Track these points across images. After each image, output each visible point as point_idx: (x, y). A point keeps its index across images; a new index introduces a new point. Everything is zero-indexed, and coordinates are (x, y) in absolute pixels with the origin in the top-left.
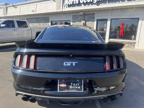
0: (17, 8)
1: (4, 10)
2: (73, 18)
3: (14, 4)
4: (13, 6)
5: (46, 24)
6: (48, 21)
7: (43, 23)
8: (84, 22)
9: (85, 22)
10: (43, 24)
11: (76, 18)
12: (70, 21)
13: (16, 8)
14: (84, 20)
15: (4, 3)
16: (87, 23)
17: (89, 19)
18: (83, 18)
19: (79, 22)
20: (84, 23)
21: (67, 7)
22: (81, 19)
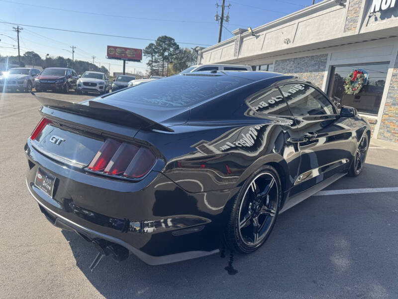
0: (260, 37)
1: (236, 44)
3: (254, 30)
4: (253, 34)
5: (316, 74)
6: (322, 67)
7: (311, 71)
10: (309, 74)
12: (388, 63)
13: (257, 37)
15: (237, 30)
21: (376, 19)
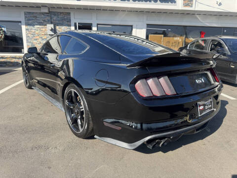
2: (26, 17)
8: (52, 26)
9: (55, 27)
11: (34, 18)
12: (20, 22)
14: (51, 23)
16: (57, 27)
17: (61, 22)
18: (49, 19)
19: (40, 25)
20: (53, 28)
22: (44, 21)
